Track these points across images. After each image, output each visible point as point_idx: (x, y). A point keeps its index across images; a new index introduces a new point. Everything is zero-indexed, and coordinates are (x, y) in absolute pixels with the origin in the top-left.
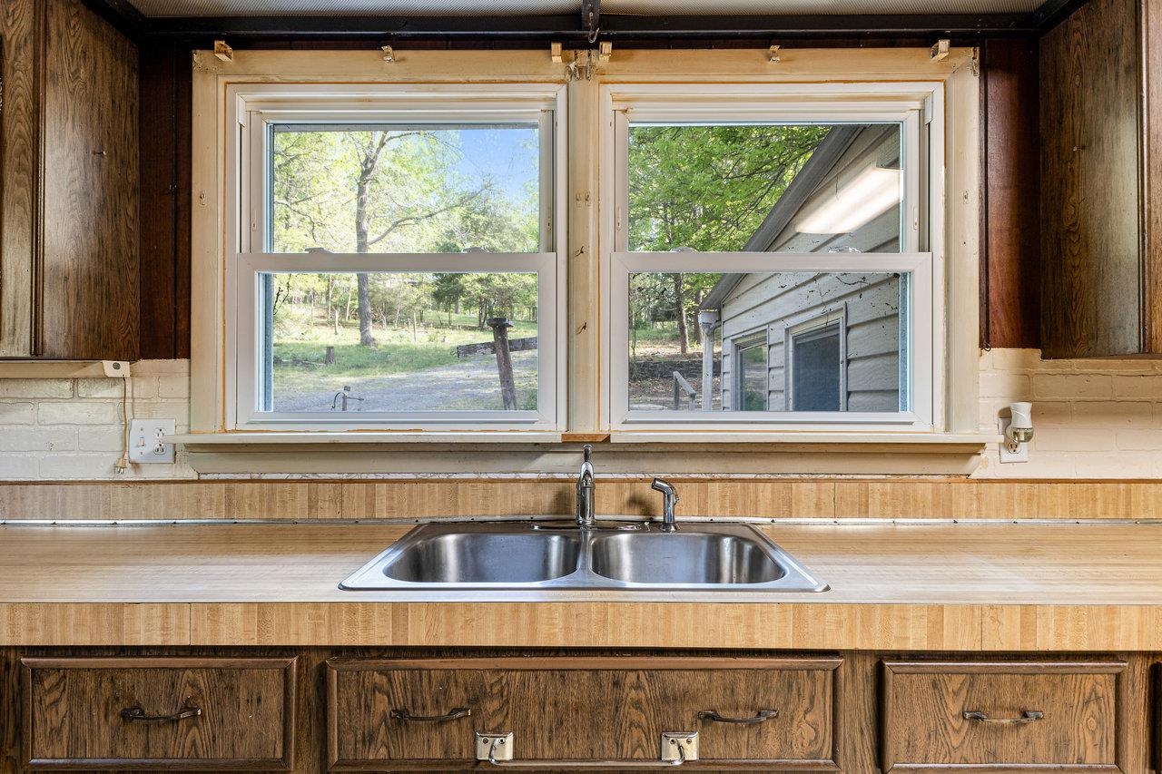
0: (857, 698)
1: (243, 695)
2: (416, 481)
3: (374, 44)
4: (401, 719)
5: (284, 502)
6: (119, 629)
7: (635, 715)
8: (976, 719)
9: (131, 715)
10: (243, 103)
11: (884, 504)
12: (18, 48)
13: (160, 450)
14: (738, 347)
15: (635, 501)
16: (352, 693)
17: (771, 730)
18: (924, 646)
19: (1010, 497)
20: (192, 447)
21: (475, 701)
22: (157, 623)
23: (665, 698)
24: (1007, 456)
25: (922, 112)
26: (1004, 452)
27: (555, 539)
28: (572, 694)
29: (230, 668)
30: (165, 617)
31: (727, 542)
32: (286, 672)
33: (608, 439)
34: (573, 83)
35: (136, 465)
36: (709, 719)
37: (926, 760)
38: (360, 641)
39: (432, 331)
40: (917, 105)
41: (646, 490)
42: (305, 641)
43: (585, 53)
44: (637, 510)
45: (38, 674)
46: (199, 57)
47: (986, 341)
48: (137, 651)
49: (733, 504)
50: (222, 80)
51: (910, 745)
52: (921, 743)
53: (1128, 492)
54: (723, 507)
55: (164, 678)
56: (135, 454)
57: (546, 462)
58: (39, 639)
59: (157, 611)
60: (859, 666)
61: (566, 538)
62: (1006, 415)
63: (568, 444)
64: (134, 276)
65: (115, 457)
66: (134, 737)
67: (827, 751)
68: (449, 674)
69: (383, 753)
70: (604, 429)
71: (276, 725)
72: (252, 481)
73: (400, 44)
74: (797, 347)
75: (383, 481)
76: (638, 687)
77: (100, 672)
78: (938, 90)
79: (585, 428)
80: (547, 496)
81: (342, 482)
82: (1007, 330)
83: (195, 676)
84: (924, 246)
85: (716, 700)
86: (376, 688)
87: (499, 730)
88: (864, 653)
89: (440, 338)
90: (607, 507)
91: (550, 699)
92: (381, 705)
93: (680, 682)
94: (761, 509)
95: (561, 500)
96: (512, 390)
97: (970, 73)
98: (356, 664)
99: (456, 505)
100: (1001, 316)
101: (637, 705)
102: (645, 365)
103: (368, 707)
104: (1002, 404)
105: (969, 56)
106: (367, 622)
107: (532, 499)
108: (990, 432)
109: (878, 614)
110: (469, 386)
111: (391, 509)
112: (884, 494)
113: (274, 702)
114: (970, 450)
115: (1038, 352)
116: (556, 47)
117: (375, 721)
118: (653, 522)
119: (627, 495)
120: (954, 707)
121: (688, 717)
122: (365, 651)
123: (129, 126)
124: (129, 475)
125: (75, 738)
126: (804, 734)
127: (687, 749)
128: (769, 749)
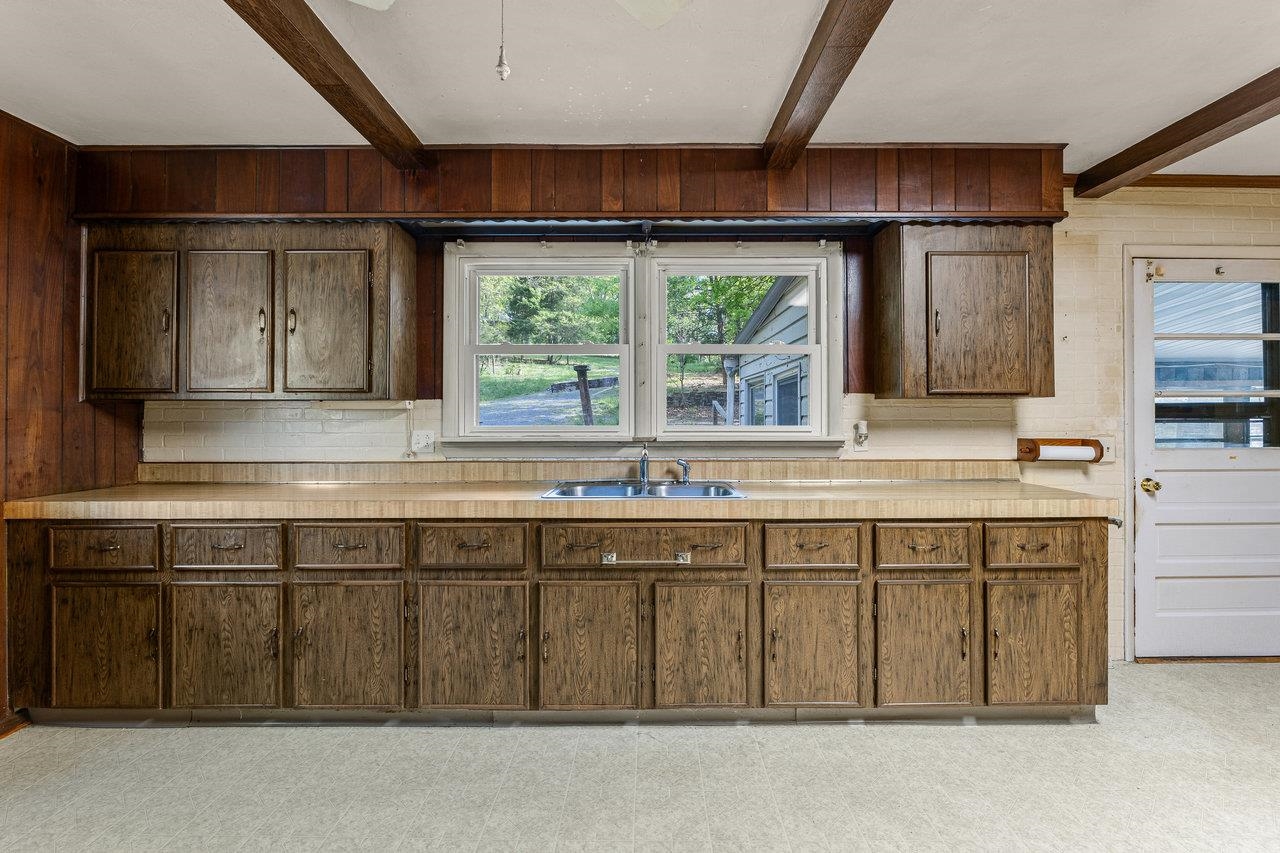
0: (756, 539)
1: (507, 538)
2: (558, 462)
3: (538, 239)
4: (570, 548)
5: (491, 473)
6: (458, 512)
7: (666, 546)
8: (801, 547)
9: (462, 546)
10: (468, 267)
11: (795, 472)
12: (380, 255)
13: (427, 446)
14: (750, 385)
15: (669, 472)
16: (551, 537)
17: (720, 552)
18: (781, 517)
19: (858, 469)
20: (444, 444)
21: (600, 540)
22: (473, 509)
23: (677, 539)
24: (858, 448)
25: (817, 271)
26: (856, 446)
27: (630, 488)
28: (640, 538)
29: (502, 527)
30: (476, 506)
31: (712, 489)
32: (524, 529)
33: (655, 440)
34: (637, 258)
35: (415, 454)
36: (694, 547)
37: (782, 563)
38: (554, 516)
39: (508, 365)
40: (815, 268)
41: (675, 466)
42: (532, 515)
43: (644, 243)
44: (670, 476)
45: (424, 530)
46: (448, 246)
47: (847, 390)
48: (463, 520)
49: (719, 473)
50: (458, 256)
51: (776, 557)
52: (780, 556)
53: (918, 465)
54: (714, 474)
55: (475, 531)
56: (415, 448)
57: (624, 453)
58: (425, 515)
59: (473, 504)
60: (756, 525)
61: (635, 488)
62: (856, 427)
63: (636, 442)
64: (414, 357)
65: (404, 450)
66: (463, 555)
67: (743, 559)
68: (590, 531)
69: (563, 561)
70: (654, 435)
71: (520, 550)
72: (474, 462)
73: (550, 240)
74: (780, 387)
75: (541, 462)
76: (666, 534)
77: (449, 529)
78: (823, 262)
79: (644, 434)
80: (624, 470)
81: (520, 462)
82: (857, 384)
83: (488, 531)
84: (818, 342)
85: (698, 540)
86: (561, 535)
87: (610, 552)
88: (758, 520)
89: (516, 371)
90: (655, 474)
91: (631, 539)
92: (563, 541)
93: (683, 533)
94: (733, 475)
95: (632, 471)
96: (590, 416)
97: (838, 254)
98: (552, 525)
99: (578, 472)
100: (854, 376)
101: (666, 541)
102: (692, 394)
103: (558, 543)
104: (855, 422)
105: (837, 246)
106: (557, 508)
107: (617, 471)
108: (848, 435)
109: (762, 503)
110: (545, 412)
111: (545, 476)
112: (795, 467)
113: (519, 541)
114: (837, 445)
115: (873, 395)
116: (629, 242)
117: (561, 548)
118: (678, 482)
119: (665, 469)
120: (793, 542)
121: (686, 547)
122: (556, 520)
123: (413, 281)
124: (412, 459)
125: (439, 555)
126: (733, 553)
127: (686, 559)
128: (719, 559)
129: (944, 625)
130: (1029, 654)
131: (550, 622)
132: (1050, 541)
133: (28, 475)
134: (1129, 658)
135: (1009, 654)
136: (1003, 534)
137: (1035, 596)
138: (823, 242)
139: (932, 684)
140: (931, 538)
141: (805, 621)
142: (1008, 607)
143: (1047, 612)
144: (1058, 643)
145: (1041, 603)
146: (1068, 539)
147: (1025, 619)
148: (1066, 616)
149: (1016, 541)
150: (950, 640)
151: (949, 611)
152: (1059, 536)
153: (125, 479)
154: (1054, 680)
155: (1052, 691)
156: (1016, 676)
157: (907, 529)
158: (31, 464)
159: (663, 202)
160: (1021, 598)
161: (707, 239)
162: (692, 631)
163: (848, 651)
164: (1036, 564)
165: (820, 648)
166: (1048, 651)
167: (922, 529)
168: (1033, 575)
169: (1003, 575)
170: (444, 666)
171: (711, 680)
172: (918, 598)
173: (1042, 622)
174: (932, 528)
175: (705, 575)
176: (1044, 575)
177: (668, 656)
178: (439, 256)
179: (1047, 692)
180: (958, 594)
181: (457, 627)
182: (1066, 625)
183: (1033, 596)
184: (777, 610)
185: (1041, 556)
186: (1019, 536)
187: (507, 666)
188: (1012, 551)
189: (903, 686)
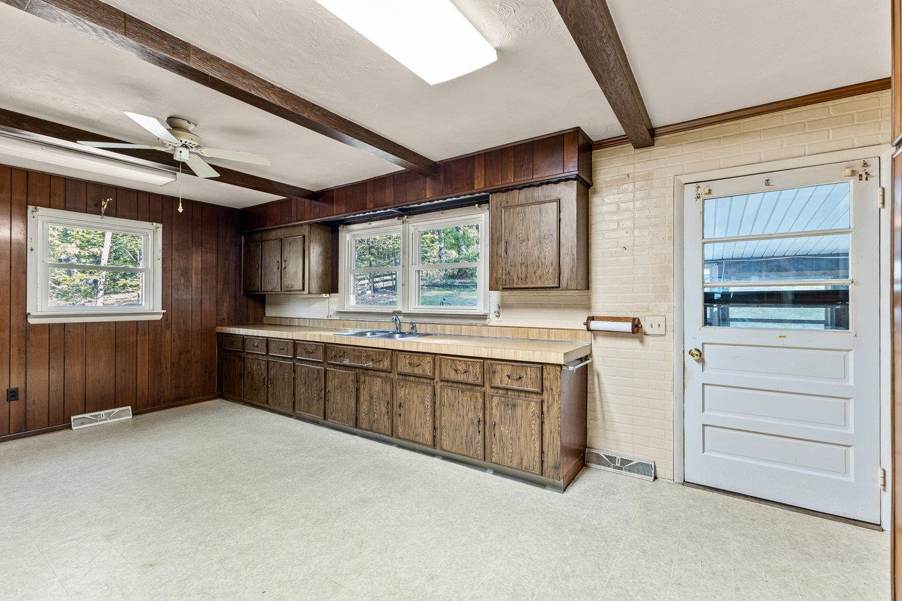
0: (395, 359)
2: (373, 321)
3: (368, 221)
4: (335, 356)
6: (306, 338)
7: (364, 358)
8: (411, 364)
12: (307, 237)
13: (334, 313)
16: (330, 350)
17: (382, 363)
18: (402, 349)
19: (496, 331)
21: (344, 353)
22: (310, 337)
23: (367, 355)
28: (356, 354)
32: (323, 346)
34: (403, 224)
35: (331, 316)
36: (373, 360)
45: (298, 344)
46: (340, 228)
48: (307, 341)
49: (432, 330)
51: (401, 368)
52: (403, 368)
54: (430, 330)
55: (310, 346)
56: (331, 314)
59: (310, 335)
60: (395, 352)
64: (329, 276)
65: (327, 314)
66: (307, 355)
67: (390, 367)
68: (341, 349)
69: (333, 361)
72: (347, 320)
75: (367, 321)
76: (364, 353)
77: (304, 344)
81: (361, 321)
83: (313, 346)
85: (374, 357)
87: (347, 359)
91: (353, 354)
93: (369, 353)
98: (330, 345)
101: (364, 356)
104: (496, 304)
109: (396, 342)
114: (485, 317)
116: (397, 218)
117: (333, 355)
120: (408, 362)
121: (370, 359)
123: (328, 244)
124: (329, 318)
125: (301, 354)
126: (386, 364)
127: (370, 364)
128: (381, 366)
129: (470, 414)
130: (512, 439)
131: (330, 386)
132: (524, 375)
133: (224, 319)
134: (679, 479)
135: (501, 436)
136: (499, 368)
137: (515, 405)
138: (477, 205)
139: (464, 444)
140: (464, 366)
141: (411, 400)
142: (501, 410)
143: (522, 416)
144: (528, 436)
145: (519, 410)
146: (534, 375)
147: (510, 418)
148: (532, 420)
149: (506, 373)
150: (473, 423)
151: (472, 407)
152: (529, 373)
153: (259, 322)
154: (525, 457)
155: (524, 464)
156: (505, 450)
157: (454, 360)
158: (225, 316)
159: (388, 201)
160: (508, 405)
161: (430, 211)
162: (372, 397)
163: (428, 419)
164: (515, 387)
165: (417, 415)
166: (522, 440)
167: (460, 361)
168: (516, 394)
169: (501, 392)
170: (302, 397)
171: (378, 420)
172: (458, 397)
173: (519, 422)
174: (465, 361)
175: (378, 373)
176: (523, 394)
177: (364, 407)
178: (337, 232)
179: (521, 463)
180: (476, 398)
181: (305, 383)
182: (533, 426)
183: (514, 406)
184: (402, 393)
185: (519, 382)
186: (507, 370)
187: (318, 401)
188: (504, 378)
189: (451, 442)
